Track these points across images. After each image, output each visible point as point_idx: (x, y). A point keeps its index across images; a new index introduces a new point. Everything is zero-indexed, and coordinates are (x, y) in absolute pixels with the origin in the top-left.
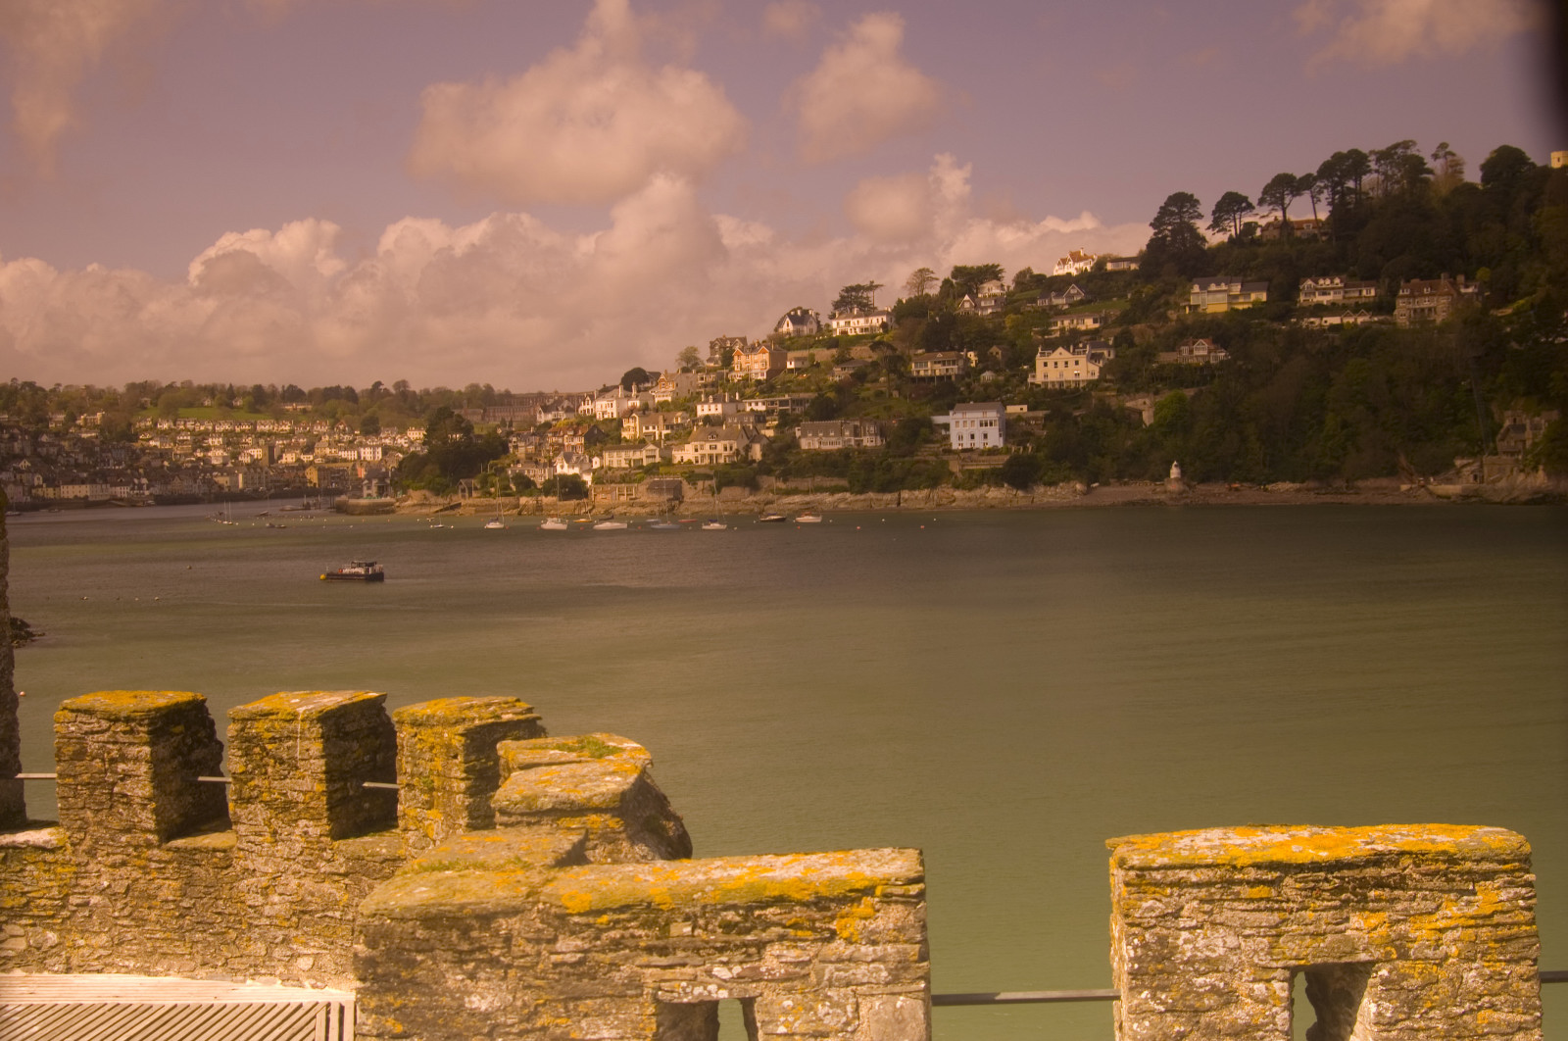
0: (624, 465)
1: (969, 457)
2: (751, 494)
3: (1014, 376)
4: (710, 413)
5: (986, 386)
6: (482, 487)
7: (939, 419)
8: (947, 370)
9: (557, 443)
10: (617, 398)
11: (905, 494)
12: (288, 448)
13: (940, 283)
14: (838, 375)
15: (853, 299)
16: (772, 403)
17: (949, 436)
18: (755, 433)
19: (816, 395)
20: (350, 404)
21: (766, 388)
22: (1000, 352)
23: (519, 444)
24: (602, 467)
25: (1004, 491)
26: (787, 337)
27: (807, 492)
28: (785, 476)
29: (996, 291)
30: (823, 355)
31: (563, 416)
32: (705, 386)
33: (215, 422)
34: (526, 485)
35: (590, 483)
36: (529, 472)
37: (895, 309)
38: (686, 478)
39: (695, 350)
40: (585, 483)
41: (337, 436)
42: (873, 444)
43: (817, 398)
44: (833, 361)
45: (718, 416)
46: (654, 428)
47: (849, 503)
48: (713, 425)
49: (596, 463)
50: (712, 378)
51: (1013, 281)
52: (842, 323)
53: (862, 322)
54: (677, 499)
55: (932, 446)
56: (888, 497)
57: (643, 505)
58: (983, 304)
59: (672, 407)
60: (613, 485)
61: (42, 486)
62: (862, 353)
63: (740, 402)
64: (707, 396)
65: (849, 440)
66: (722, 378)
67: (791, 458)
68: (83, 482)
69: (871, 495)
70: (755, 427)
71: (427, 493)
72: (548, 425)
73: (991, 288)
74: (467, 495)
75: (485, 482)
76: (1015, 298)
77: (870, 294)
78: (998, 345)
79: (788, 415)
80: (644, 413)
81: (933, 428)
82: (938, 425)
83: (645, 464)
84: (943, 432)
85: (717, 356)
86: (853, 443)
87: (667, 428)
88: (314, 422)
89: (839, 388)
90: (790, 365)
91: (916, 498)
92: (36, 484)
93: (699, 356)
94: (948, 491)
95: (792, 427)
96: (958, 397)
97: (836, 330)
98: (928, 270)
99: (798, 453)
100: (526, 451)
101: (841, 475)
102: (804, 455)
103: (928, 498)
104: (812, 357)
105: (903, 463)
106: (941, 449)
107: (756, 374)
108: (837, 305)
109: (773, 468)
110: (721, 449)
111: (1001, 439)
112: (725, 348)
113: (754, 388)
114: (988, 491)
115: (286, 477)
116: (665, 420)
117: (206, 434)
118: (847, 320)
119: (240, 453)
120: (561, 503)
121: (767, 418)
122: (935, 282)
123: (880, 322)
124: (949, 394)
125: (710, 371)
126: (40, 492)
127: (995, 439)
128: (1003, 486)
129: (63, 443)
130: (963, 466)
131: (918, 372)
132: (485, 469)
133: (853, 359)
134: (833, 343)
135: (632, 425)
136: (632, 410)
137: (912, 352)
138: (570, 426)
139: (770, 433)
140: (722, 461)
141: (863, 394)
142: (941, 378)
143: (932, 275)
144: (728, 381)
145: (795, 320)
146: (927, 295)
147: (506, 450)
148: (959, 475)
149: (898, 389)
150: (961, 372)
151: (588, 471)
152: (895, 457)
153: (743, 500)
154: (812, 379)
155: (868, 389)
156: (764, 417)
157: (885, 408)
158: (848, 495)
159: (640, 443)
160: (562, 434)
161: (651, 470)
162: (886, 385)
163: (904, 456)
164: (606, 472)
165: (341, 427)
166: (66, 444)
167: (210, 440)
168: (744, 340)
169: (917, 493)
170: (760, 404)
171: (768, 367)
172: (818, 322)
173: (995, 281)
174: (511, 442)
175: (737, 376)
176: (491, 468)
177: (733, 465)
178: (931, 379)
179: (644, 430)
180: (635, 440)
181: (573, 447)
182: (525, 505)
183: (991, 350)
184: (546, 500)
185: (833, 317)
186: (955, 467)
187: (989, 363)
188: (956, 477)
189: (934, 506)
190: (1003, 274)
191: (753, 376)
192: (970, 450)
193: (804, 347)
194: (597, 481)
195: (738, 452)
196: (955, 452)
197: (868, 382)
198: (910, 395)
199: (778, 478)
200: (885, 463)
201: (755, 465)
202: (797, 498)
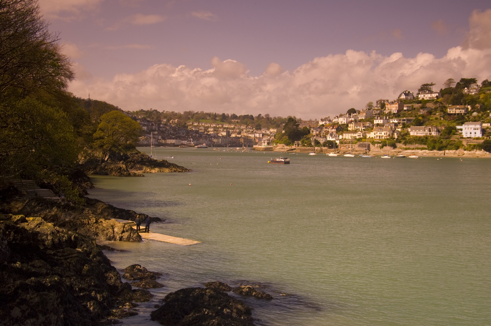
0: (350, 138)
1: (470, 140)
2: (393, 149)
3: (484, 114)
4: (379, 123)
5: (475, 117)
6: (302, 144)
7: (458, 127)
8: (460, 111)
9: (326, 131)
10: (346, 117)
11: (447, 151)
12: (233, 133)
13: (456, 84)
14: (422, 112)
15: (425, 88)
16: (400, 120)
17: (462, 133)
18: (395, 129)
19: (415, 118)
20: (252, 120)
21: (397, 115)
22: (479, 106)
23: (314, 131)
24: (343, 139)
25: (482, 152)
26: (403, 100)
27: (413, 149)
28: (405, 143)
29: (475, 87)
30: (416, 106)
31: (328, 122)
32: (376, 114)
33: (211, 124)
34: (317, 143)
35: (338, 144)
36: (318, 139)
37: (440, 91)
38: (371, 143)
39: (372, 103)
40: (337, 143)
41: (248, 130)
42: (435, 134)
43: (416, 119)
44: (420, 108)
45: (381, 124)
46: (359, 127)
47: (428, 153)
48: (380, 126)
49: (341, 137)
50: (378, 112)
51: (482, 84)
52: (422, 96)
53: (429, 95)
54: (368, 149)
55: (456, 136)
56: (441, 152)
57: (356, 151)
58: (471, 91)
59: (365, 121)
60: (346, 144)
61: (161, 139)
62: (430, 105)
63: (389, 119)
64: (378, 117)
65: (427, 133)
66: (382, 112)
67: (407, 138)
68: (173, 139)
69: (435, 151)
70: (395, 128)
71: (284, 145)
72: (323, 125)
73: (473, 86)
74: (297, 146)
75: (303, 142)
76: (483, 89)
77: (431, 87)
78: (479, 104)
79: (405, 124)
80: (356, 122)
81: (457, 130)
82: (458, 129)
83: (357, 137)
84: (460, 131)
85: (379, 105)
86: (428, 134)
87: (364, 127)
88: (241, 125)
89: (423, 116)
90: (405, 109)
91: (451, 153)
92: (159, 139)
93: (373, 105)
94: (461, 151)
95: (406, 128)
96: (465, 120)
97: (420, 98)
98: (452, 79)
99: (410, 136)
100: (316, 133)
101: (425, 144)
102: (412, 137)
103: (455, 153)
104: (413, 106)
105: (447, 141)
106: (459, 137)
107: (393, 111)
108: (419, 90)
109: (401, 140)
110: (384, 134)
111: (481, 135)
112: (381, 103)
113: (393, 116)
114: (476, 152)
115: (234, 141)
116: (363, 125)
117: (208, 127)
118: (424, 95)
119: (218, 134)
120: (328, 149)
121: (398, 125)
122: (454, 83)
123: (436, 96)
124: (462, 119)
125: (377, 110)
126: (160, 141)
127: (479, 134)
128: (481, 150)
129: (167, 127)
130: (467, 143)
131: (450, 112)
132: (303, 138)
133: (426, 107)
134: (420, 102)
135: (352, 126)
136: (352, 121)
137: (447, 105)
138: (330, 126)
139: (399, 130)
140: (383, 138)
141: (431, 119)
142: (458, 114)
143: (454, 81)
144: (384, 113)
145: (406, 94)
146: (451, 88)
147: (309, 132)
148: (466, 146)
149: (443, 117)
150: (465, 112)
151: (338, 140)
152: (443, 139)
153: (390, 151)
154: (413, 113)
155: (432, 117)
156: (397, 125)
157: (439, 123)
158: (427, 151)
159: (355, 131)
160: (328, 128)
161: (359, 140)
162: (439, 116)
163: (446, 139)
164: (344, 140)
165: (249, 127)
166: (168, 127)
167: (209, 129)
168: (388, 101)
169: (451, 151)
170: (396, 120)
171: (398, 109)
172: (413, 96)
173: (475, 84)
174: (311, 130)
175: (387, 112)
176: (305, 138)
177: (387, 139)
178: (455, 114)
179: (356, 128)
180: (353, 131)
181: (332, 132)
182: (317, 150)
183: (476, 105)
184: (324, 148)
185: (419, 94)
186: (464, 143)
187: (476, 109)
188: (465, 147)
189: (457, 156)
190: (477, 82)
191: (392, 112)
192: (470, 138)
193: (410, 103)
194: (341, 143)
195: (389, 135)
196: (464, 138)
197: (432, 115)
198: (448, 119)
199: (403, 144)
200: (440, 141)
201: (395, 140)
202: (409, 151)
